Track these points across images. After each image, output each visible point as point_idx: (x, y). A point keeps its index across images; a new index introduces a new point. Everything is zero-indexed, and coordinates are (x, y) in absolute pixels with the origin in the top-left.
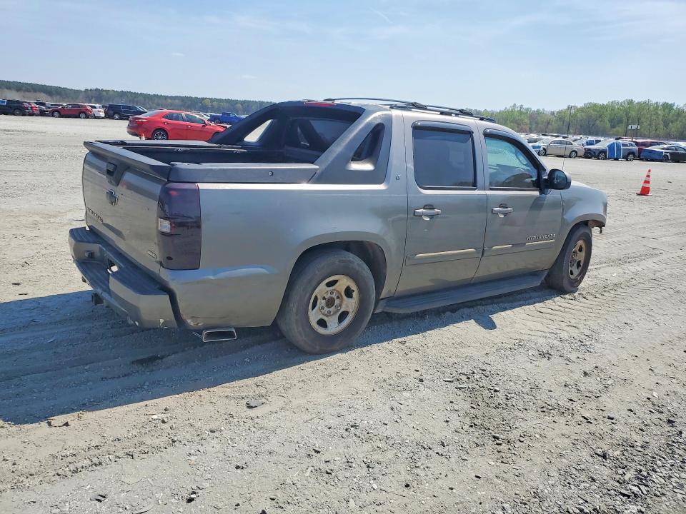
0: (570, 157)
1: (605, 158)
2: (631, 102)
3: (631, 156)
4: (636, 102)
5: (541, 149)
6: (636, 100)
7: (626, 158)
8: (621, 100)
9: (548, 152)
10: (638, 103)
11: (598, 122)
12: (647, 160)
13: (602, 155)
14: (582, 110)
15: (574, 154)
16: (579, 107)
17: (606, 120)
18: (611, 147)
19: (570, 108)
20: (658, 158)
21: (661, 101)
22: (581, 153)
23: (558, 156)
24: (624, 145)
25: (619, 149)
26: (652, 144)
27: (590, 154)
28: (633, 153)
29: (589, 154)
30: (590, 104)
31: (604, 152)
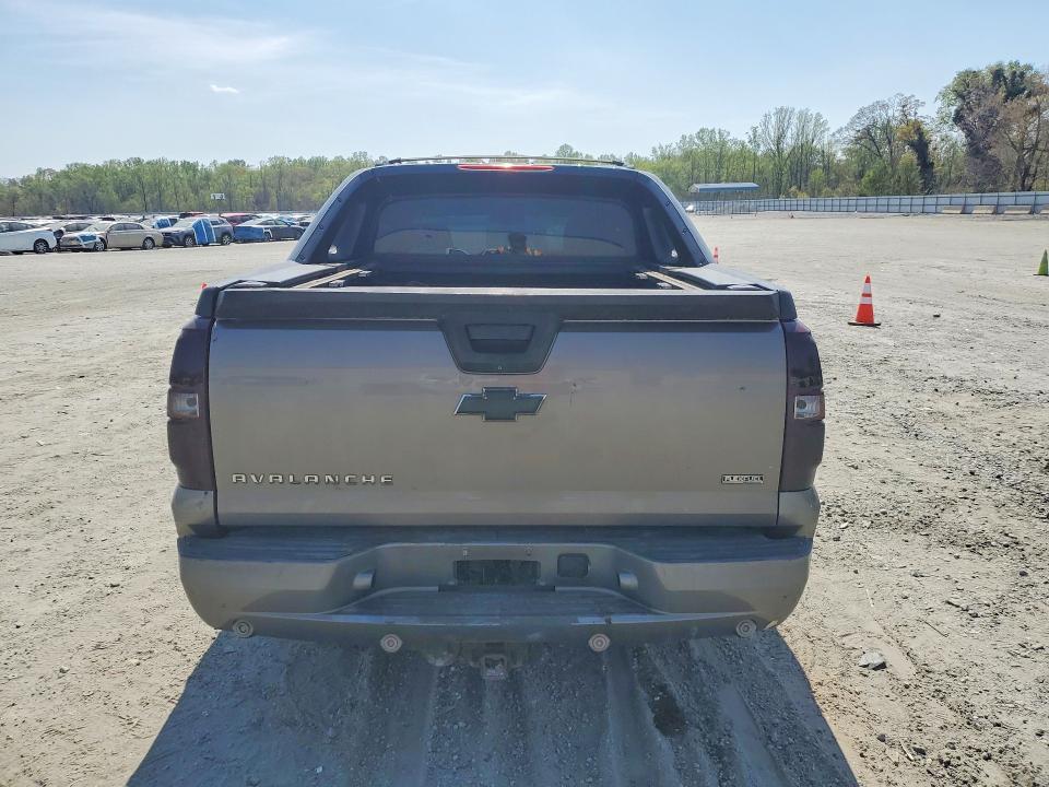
0: (144, 248)
1: (194, 245)
2: (138, 161)
3: (226, 239)
4: (146, 161)
5: (98, 240)
6: (146, 158)
7: (221, 242)
8: (123, 159)
9: (110, 244)
10: (148, 163)
11: (99, 193)
12: (245, 242)
13: (189, 241)
14: (65, 174)
15: (149, 244)
16: (58, 170)
17: (110, 188)
18: (197, 226)
19: (41, 172)
20: (258, 237)
21: (179, 160)
22: (159, 241)
23: (123, 249)
24: (214, 223)
25: (209, 230)
26: (244, 219)
27: (172, 240)
28: (226, 233)
29: (170, 241)
30: (76, 164)
31: (188, 235)
